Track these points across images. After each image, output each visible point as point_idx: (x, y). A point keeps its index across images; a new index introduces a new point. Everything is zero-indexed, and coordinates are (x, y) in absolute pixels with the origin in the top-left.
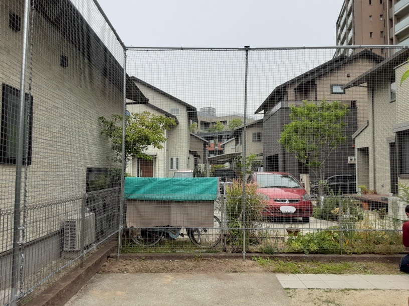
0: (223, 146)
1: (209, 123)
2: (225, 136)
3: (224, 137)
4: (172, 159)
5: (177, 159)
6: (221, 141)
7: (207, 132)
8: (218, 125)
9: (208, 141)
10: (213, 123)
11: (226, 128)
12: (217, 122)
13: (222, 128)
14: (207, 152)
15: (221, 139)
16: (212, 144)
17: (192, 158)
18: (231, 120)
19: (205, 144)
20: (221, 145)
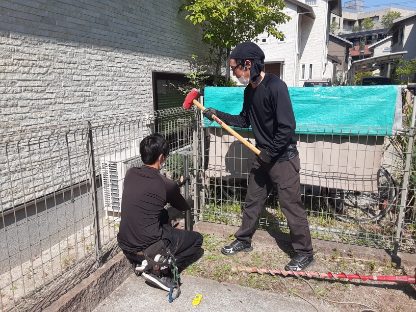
0: (372, 50)
1: (354, 21)
2: (376, 36)
3: (373, 37)
4: (304, 66)
5: (311, 66)
6: (369, 43)
7: (351, 32)
8: (367, 22)
9: (352, 43)
10: (360, 21)
11: (378, 25)
12: (367, 19)
13: (373, 27)
14: (350, 58)
15: (369, 40)
16: (357, 47)
17: (330, 65)
18: (386, 14)
19: (348, 47)
20: (369, 47)
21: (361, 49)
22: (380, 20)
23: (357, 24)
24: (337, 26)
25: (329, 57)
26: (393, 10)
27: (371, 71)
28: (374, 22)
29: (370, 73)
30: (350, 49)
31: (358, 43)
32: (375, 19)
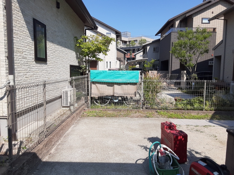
0: (135, 56)
2: (136, 49)
4: (107, 62)
5: (110, 62)
6: (134, 52)
7: (126, 47)
8: (132, 43)
9: (126, 52)
10: (129, 42)
11: (137, 44)
12: (132, 41)
13: (135, 45)
14: (126, 59)
15: (134, 51)
16: (129, 54)
17: (118, 62)
18: (140, 40)
19: (125, 54)
20: (134, 54)
21: (131, 55)
22: (138, 42)
23: (128, 43)
24: (119, 43)
25: (118, 59)
26: (143, 38)
27: (135, 65)
28: (135, 43)
29: (135, 66)
30: (126, 55)
31: (129, 52)
32: (136, 41)
